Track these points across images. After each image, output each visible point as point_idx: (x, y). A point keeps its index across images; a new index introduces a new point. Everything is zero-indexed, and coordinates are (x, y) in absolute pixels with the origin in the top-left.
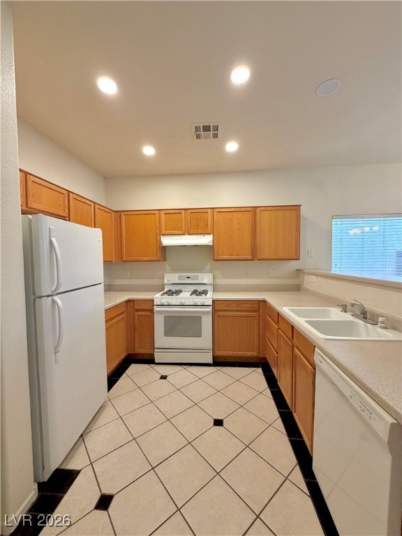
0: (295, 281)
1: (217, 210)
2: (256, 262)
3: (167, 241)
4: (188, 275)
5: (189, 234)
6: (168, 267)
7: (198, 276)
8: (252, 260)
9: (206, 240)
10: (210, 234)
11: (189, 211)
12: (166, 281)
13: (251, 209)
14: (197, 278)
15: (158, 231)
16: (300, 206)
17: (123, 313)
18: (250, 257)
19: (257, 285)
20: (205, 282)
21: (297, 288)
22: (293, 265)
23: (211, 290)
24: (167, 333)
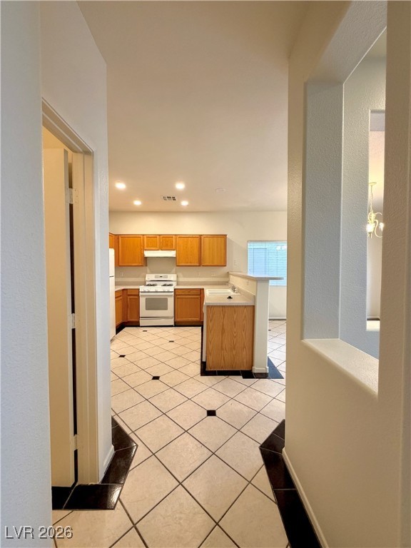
0: (226, 280)
2: (201, 268)
3: (148, 254)
4: (161, 275)
5: (162, 250)
6: (148, 271)
8: (199, 266)
9: (172, 254)
10: (174, 250)
11: (162, 236)
12: (146, 279)
13: (198, 236)
14: (166, 277)
15: (142, 248)
16: (226, 235)
17: (121, 296)
18: (198, 264)
19: (204, 282)
20: (172, 279)
21: (226, 283)
22: (225, 270)
23: (174, 284)
24: (148, 308)
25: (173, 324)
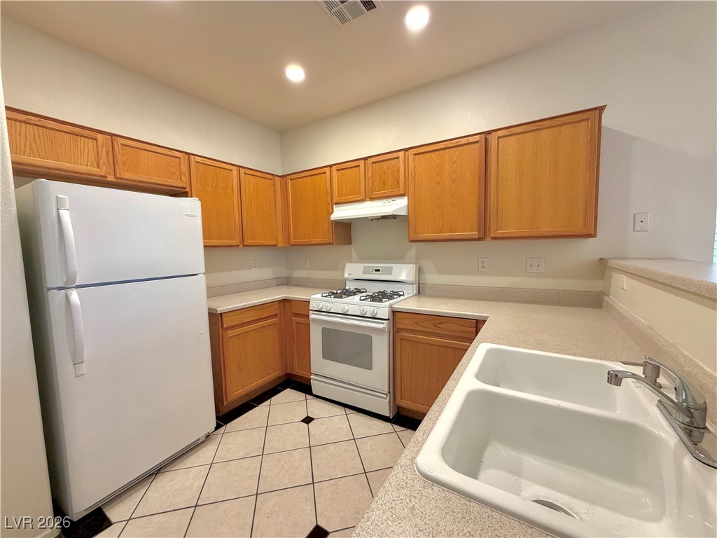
0: (593, 286)
1: (414, 151)
2: (488, 244)
3: (340, 213)
4: (378, 266)
5: (372, 199)
6: (354, 254)
7: (392, 268)
8: (480, 239)
10: (403, 195)
11: (370, 161)
12: (346, 275)
13: (477, 138)
14: (390, 271)
15: (329, 199)
16: (601, 109)
17: (275, 316)
18: (474, 234)
19: (503, 289)
20: (403, 277)
21: (596, 301)
22: (588, 250)
23: (410, 291)
24: (327, 355)
25: (385, 409)
